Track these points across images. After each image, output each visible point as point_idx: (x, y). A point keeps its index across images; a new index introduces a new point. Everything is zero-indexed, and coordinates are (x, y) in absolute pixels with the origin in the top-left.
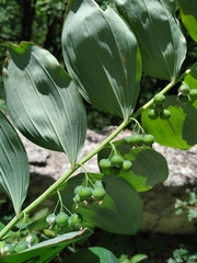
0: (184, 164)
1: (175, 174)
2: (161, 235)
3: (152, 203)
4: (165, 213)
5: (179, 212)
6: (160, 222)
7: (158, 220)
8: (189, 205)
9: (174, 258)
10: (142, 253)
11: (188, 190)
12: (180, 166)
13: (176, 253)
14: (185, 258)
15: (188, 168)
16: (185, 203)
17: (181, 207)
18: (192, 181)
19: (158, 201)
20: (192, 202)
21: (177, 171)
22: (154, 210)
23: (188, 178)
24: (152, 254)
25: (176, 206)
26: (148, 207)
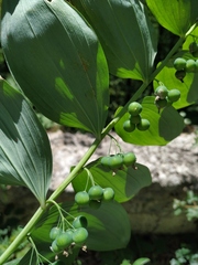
0: (180, 162)
1: (171, 173)
2: (163, 236)
3: (150, 204)
4: (164, 213)
5: (178, 212)
6: (160, 223)
7: (158, 221)
8: (188, 204)
9: (176, 259)
10: (144, 257)
11: (185, 189)
12: (175, 165)
13: (179, 253)
14: (188, 257)
15: (183, 166)
16: (183, 203)
17: (180, 207)
18: (189, 179)
19: (156, 202)
20: (190, 201)
21: (173, 170)
22: (153, 211)
23: (184, 177)
24: (154, 256)
25: (175, 206)
26: (147, 209)
